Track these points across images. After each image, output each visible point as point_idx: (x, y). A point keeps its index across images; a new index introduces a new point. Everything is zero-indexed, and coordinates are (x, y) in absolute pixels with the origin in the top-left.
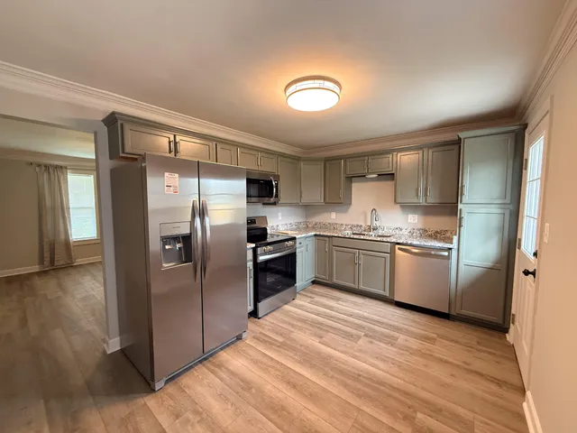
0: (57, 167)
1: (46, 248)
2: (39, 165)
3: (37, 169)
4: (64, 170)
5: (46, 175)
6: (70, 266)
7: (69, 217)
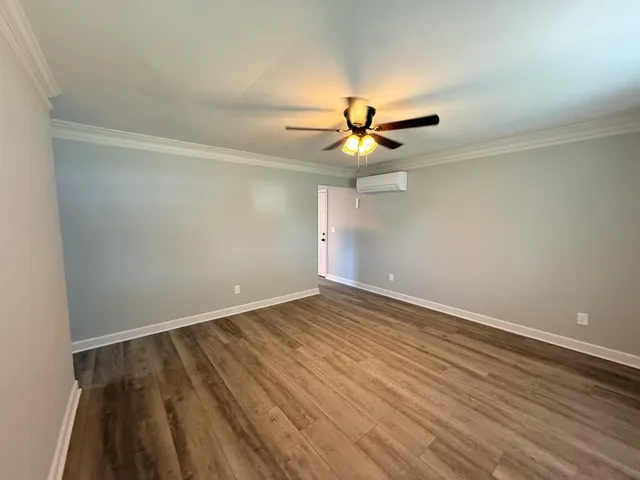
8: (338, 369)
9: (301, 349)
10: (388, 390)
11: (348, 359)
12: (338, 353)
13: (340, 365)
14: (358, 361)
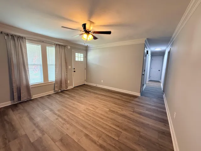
0: (19, 37)
1: (15, 90)
2: (7, 35)
3: (6, 37)
4: (24, 40)
5: (12, 42)
6: (30, 100)
7: (28, 71)
8: (93, 105)
9: (108, 110)
10: (79, 103)
11: (90, 109)
12: (94, 110)
13: (92, 106)
14: (87, 108)
